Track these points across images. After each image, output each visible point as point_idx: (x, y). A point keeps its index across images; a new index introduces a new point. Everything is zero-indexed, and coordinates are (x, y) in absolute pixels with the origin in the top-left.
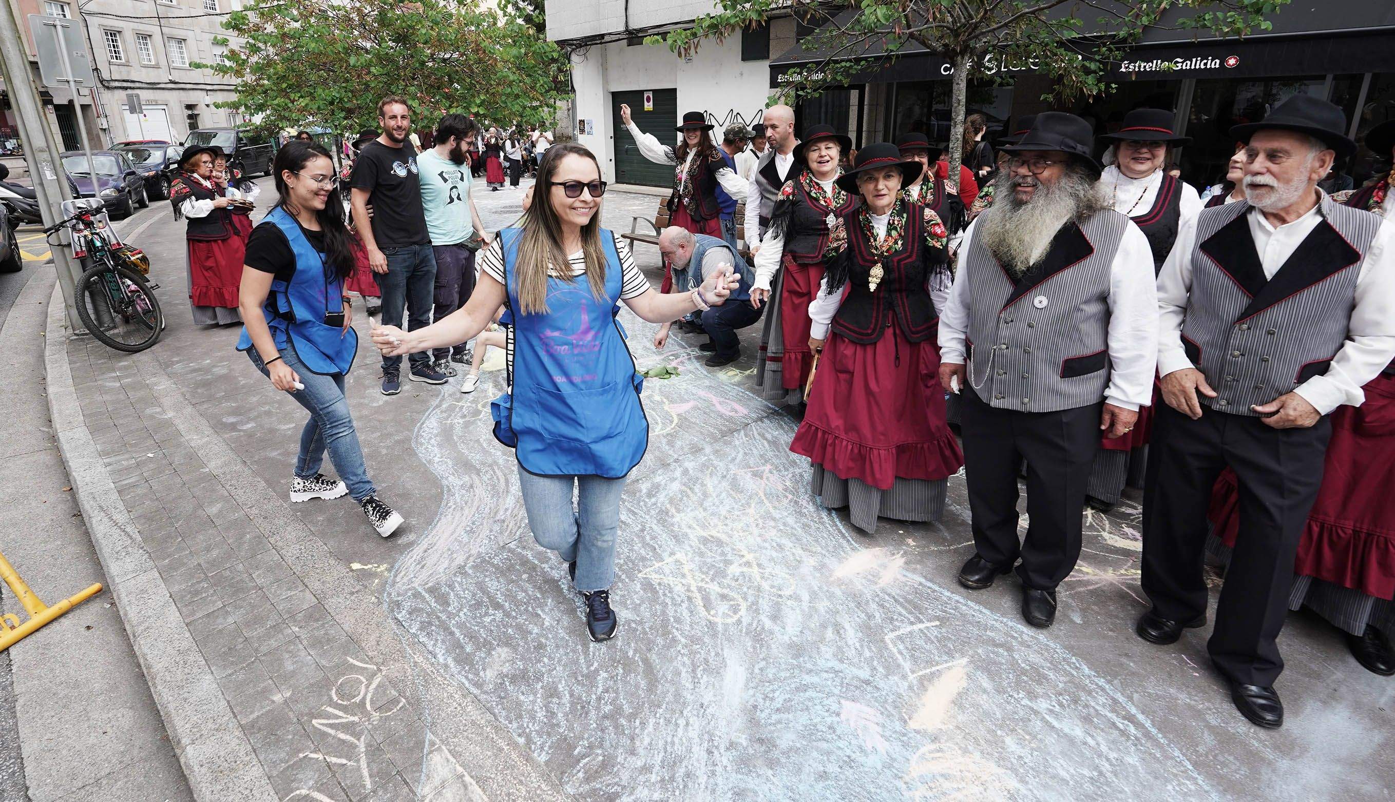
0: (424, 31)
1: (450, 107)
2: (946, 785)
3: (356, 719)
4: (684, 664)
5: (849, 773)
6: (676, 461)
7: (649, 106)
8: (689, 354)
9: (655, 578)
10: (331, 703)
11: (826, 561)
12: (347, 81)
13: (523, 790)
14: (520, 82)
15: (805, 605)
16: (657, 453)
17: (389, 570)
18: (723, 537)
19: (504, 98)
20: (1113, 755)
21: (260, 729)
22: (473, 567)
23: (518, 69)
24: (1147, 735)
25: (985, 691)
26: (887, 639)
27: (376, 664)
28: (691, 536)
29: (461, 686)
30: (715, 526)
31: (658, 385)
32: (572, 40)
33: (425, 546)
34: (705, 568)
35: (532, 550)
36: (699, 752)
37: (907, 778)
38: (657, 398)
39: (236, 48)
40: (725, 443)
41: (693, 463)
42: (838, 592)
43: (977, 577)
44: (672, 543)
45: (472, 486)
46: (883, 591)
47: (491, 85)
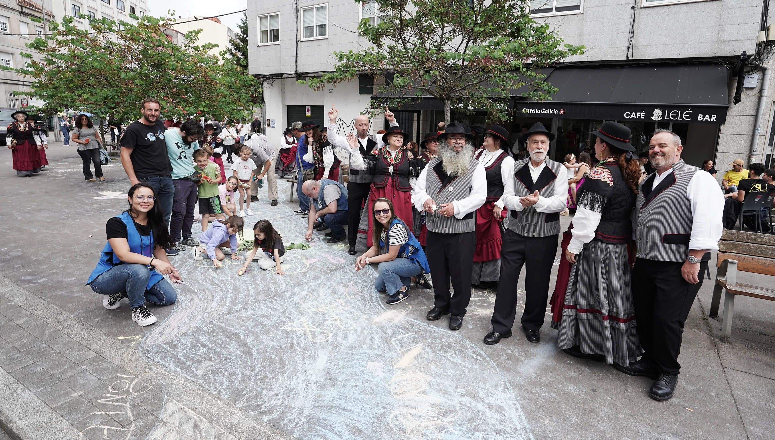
0: (172, 63)
1: (186, 106)
2: (404, 383)
3: (124, 396)
4: (299, 358)
5: (366, 384)
6: (306, 283)
7: (308, 114)
8: (319, 238)
9: (289, 329)
10: (108, 392)
11: (372, 316)
12: (117, 86)
13: (215, 409)
14: (231, 95)
15: (359, 333)
16: (296, 280)
17: (142, 338)
18: (325, 311)
19: (220, 104)
20: (469, 366)
21: (64, 408)
22: (192, 332)
23: (230, 88)
24: (484, 359)
25: (428, 353)
26: (392, 341)
27: (135, 375)
28: (309, 312)
29: (184, 378)
30: (322, 307)
31: (300, 252)
32: (264, 75)
33: (164, 327)
34: (314, 323)
35: (225, 323)
36: (302, 386)
37: (389, 383)
38: (299, 257)
39: (37, 60)
40: (332, 275)
41: (314, 283)
42: (374, 327)
43: (433, 315)
44: (299, 315)
45: (192, 299)
46: (394, 324)
47: (213, 96)
